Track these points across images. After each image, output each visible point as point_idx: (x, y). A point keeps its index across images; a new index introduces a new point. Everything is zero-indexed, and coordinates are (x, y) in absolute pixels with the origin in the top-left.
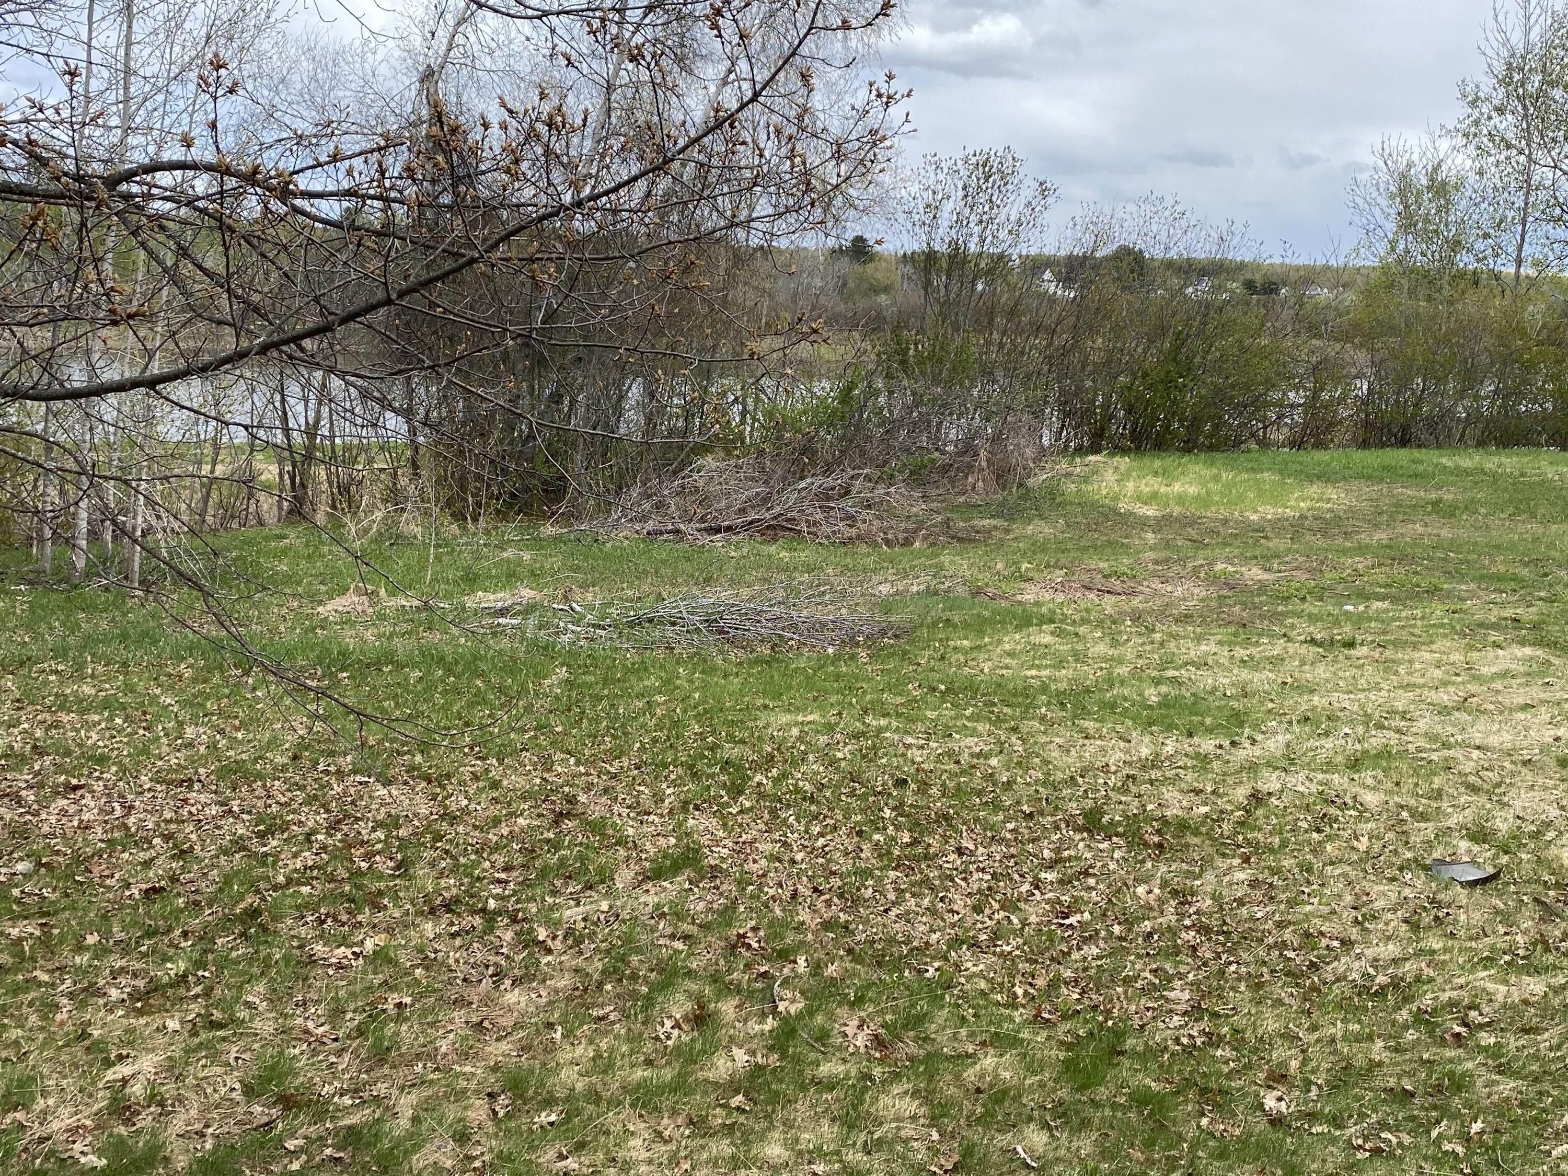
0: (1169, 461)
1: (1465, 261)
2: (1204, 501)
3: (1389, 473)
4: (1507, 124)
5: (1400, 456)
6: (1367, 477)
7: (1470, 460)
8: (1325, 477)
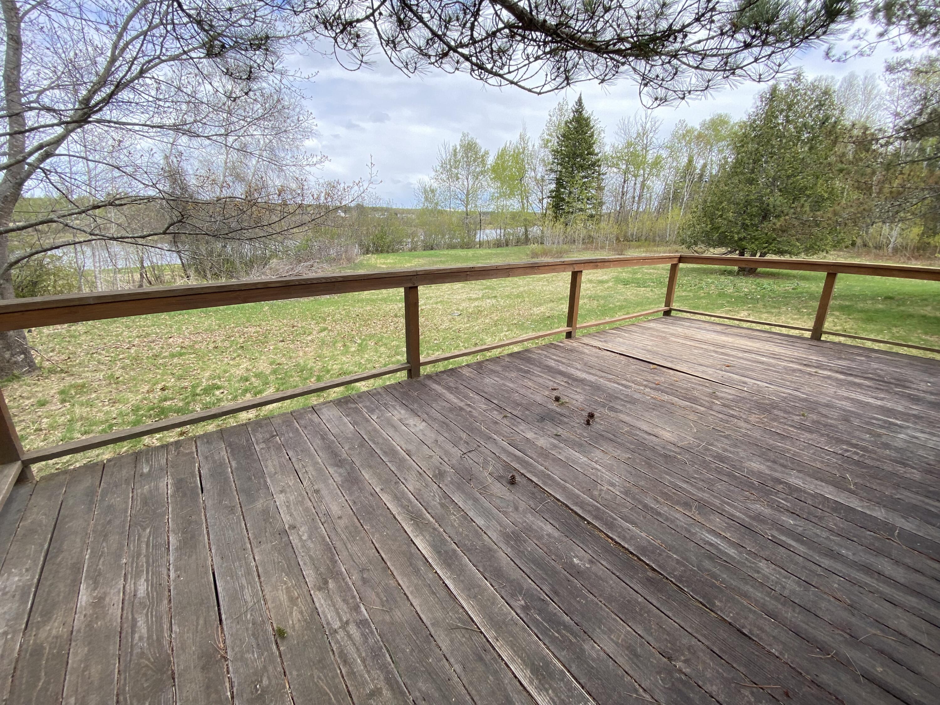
0: (385, 255)
1: (440, 208)
2: (395, 263)
3: (431, 256)
4: (444, 176)
5: (432, 252)
6: (426, 256)
7: (446, 252)
8: (419, 257)
